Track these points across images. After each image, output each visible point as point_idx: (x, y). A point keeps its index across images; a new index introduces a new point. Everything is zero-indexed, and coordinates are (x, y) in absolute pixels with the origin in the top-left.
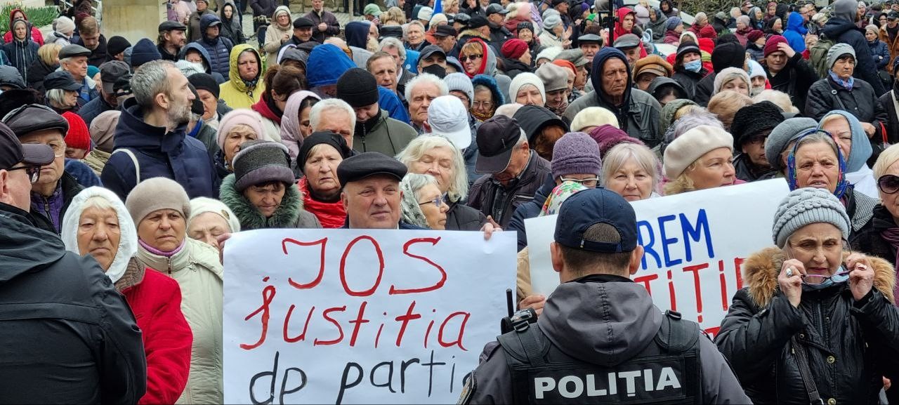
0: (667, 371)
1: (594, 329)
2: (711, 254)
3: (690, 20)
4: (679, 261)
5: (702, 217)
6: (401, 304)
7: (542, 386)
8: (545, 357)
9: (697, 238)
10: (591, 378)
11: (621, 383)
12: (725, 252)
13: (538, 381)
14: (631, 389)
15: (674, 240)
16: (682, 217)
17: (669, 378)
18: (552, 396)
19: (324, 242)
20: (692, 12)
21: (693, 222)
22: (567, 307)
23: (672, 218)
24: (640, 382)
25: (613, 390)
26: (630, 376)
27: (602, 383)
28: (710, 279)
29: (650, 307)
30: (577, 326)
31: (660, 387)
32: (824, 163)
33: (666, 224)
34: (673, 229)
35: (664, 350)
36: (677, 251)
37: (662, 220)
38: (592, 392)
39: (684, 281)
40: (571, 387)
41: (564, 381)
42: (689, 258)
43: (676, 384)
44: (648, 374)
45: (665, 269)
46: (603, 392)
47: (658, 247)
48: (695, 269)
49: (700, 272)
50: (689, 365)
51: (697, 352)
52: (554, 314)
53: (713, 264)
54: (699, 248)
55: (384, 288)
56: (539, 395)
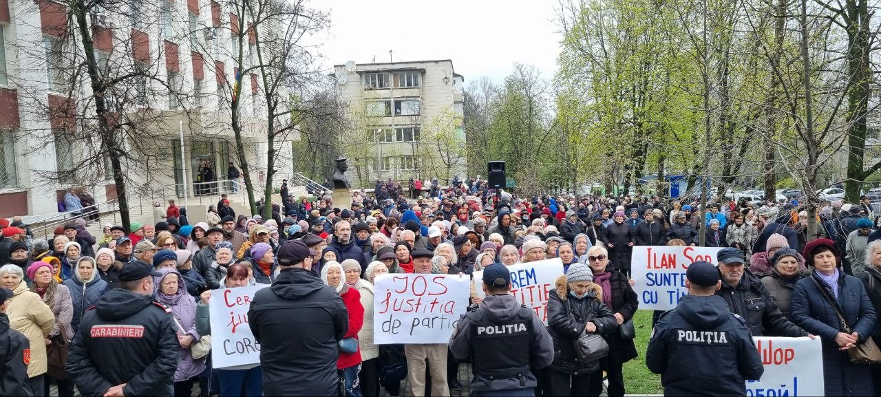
0: (522, 325)
1: (498, 311)
2: (536, 283)
3: (522, 201)
4: (525, 285)
5: (533, 271)
6: (432, 299)
7: (480, 330)
8: (482, 320)
9: (531, 277)
10: (497, 327)
11: (507, 329)
12: (541, 282)
13: (479, 328)
14: (510, 331)
15: (523, 278)
16: (526, 271)
17: (523, 327)
18: (484, 333)
19: (407, 278)
20: (522, 198)
21: (530, 272)
22: (489, 304)
23: (523, 271)
24: (513, 329)
25: (504, 331)
26: (510, 327)
27: (500, 329)
28: (535, 291)
29: (516, 303)
30: (492, 310)
31: (520, 330)
32: (568, 252)
33: (521, 273)
34: (523, 275)
35: (521, 318)
36: (524, 282)
37: (519, 272)
38: (497, 332)
39: (526, 292)
40: (490, 330)
41: (488, 328)
42: (528, 284)
43: (525, 329)
44: (516, 325)
45: (520, 288)
46: (501, 332)
47: (518, 281)
48: (530, 288)
49: (532, 289)
50: (529, 322)
51: (532, 318)
52: (484, 306)
53: (536, 286)
54: (532, 281)
55: (426, 293)
56: (480, 333)
